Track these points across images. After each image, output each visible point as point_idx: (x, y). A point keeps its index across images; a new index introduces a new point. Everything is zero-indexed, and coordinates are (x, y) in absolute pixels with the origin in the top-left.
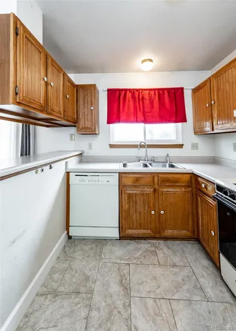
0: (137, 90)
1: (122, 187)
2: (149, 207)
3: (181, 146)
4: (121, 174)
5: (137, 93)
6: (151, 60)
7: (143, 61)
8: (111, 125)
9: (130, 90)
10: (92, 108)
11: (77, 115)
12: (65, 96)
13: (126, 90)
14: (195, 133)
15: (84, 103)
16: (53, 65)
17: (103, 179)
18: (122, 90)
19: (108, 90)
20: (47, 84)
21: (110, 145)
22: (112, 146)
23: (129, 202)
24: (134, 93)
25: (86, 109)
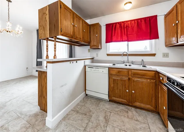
0: (123, 22)
1: (110, 75)
2: (125, 87)
3: (154, 55)
4: (110, 69)
5: (123, 24)
6: (130, 3)
7: (125, 4)
8: (108, 43)
9: (118, 23)
10: (97, 35)
11: (90, 39)
12: (83, 31)
13: (116, 23)
14: (166, 46)
15: (93, 33)
16: (77, 17)
17: (101, 70)
18: (114, 23)
19: (107, 25)
20: (74, 26)
21: (107, 54)
22: (108, 55)
23: (114, 83)
24: (121, 23)
25: (94, 36)
